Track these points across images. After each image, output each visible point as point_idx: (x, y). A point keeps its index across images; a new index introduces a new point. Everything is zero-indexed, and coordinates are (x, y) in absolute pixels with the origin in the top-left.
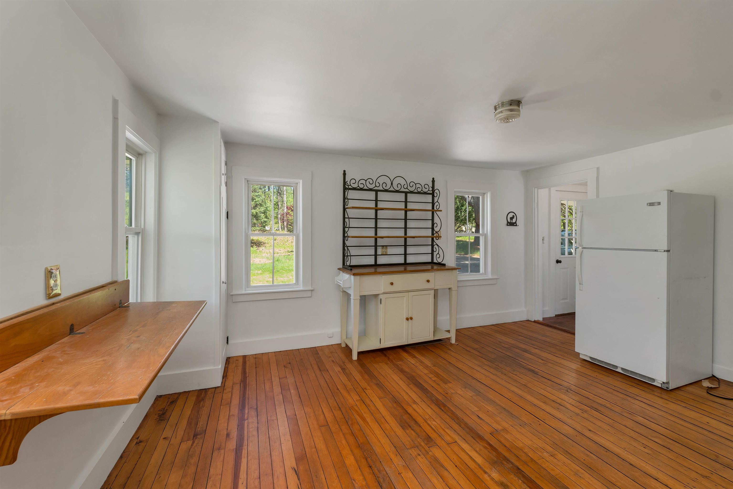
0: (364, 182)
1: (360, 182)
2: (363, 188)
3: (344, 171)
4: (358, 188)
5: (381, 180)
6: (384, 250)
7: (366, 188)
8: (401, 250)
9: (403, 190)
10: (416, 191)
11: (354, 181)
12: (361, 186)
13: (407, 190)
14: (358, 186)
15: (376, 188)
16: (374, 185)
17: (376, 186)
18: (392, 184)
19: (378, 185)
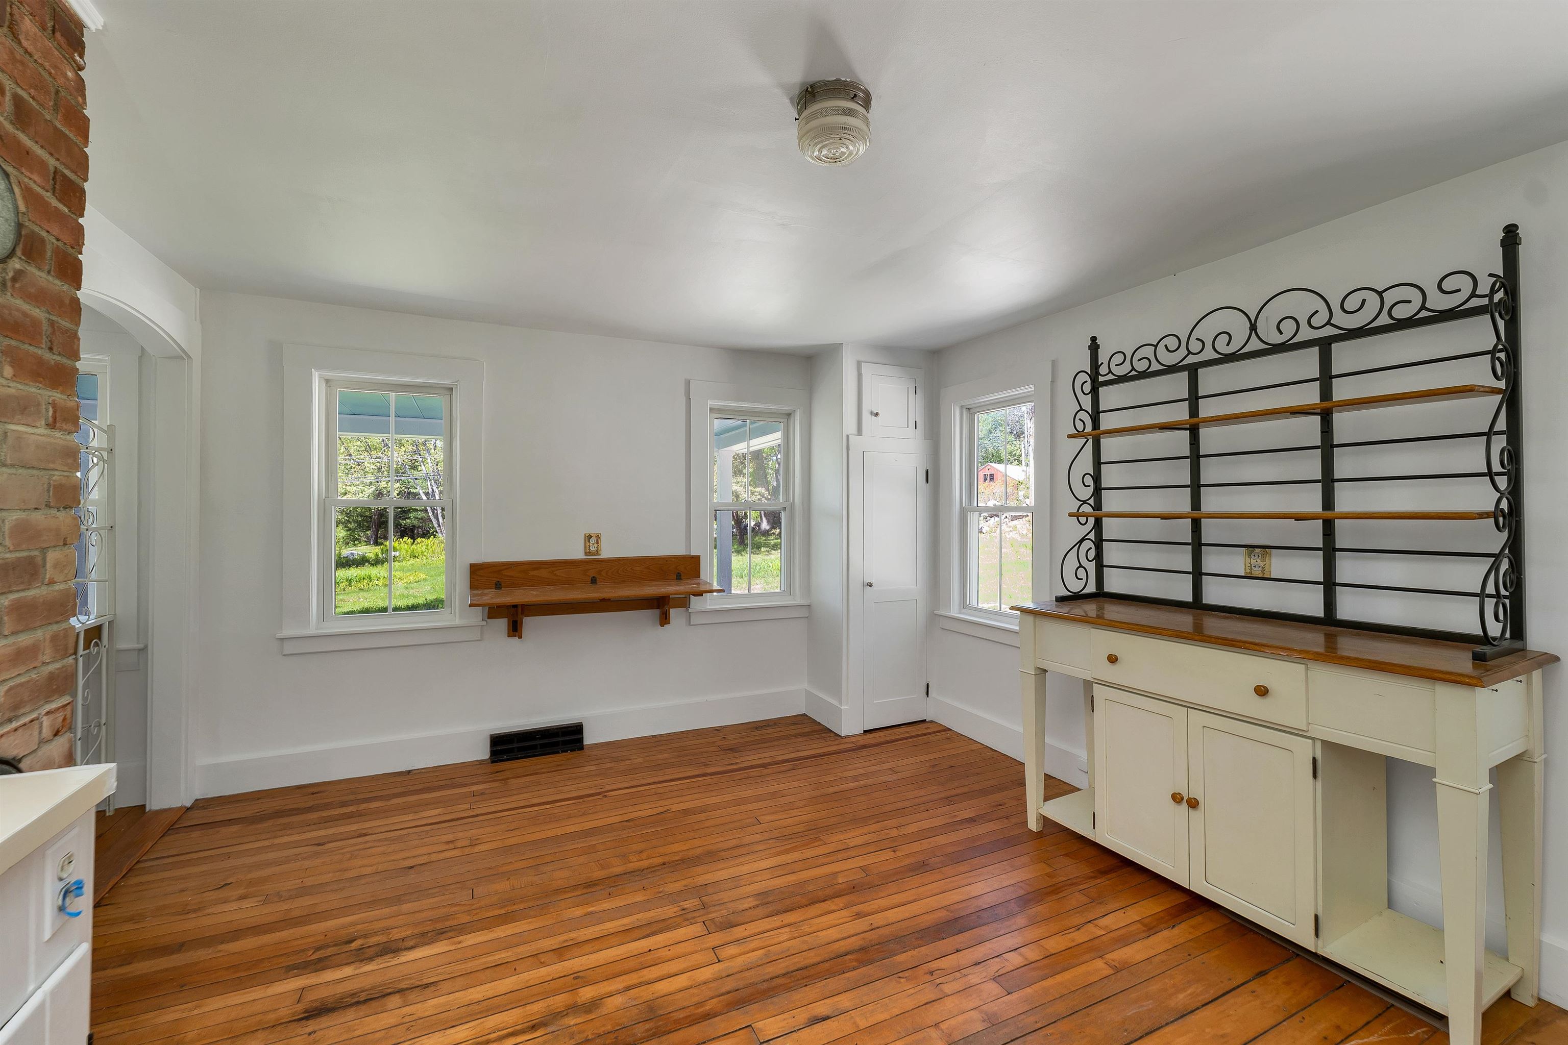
0: (1148, 352)
1: (1138, 355)
2: (1148, 368)
3: (1094, 339)
4: (1134, 373)
5: (1206, 331)
6: (1253, 562)
7: (1155, 367)
8: (1313, 567)
9: (1306, 334)
10: (1384, 320)
11: (1118, 358)
12: (1141, 366)
13: (1329, 331)
14: (1133, 369)
15: (1191, 359)
16: (1183, 351)
17: (1189, 353)
18: (1253, 328)
19: (1195, 346)
